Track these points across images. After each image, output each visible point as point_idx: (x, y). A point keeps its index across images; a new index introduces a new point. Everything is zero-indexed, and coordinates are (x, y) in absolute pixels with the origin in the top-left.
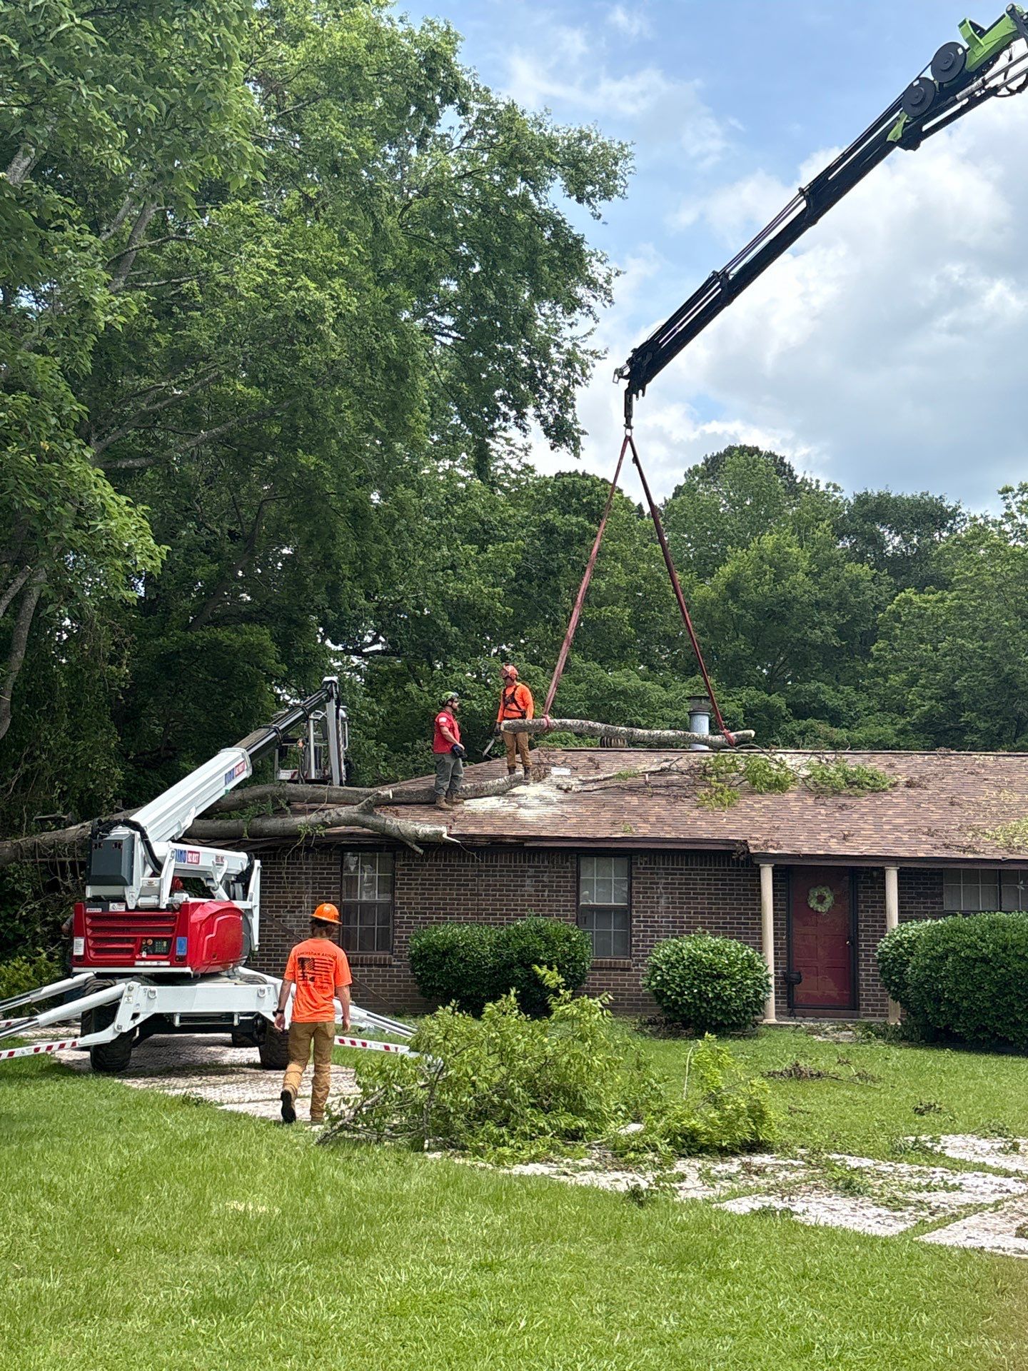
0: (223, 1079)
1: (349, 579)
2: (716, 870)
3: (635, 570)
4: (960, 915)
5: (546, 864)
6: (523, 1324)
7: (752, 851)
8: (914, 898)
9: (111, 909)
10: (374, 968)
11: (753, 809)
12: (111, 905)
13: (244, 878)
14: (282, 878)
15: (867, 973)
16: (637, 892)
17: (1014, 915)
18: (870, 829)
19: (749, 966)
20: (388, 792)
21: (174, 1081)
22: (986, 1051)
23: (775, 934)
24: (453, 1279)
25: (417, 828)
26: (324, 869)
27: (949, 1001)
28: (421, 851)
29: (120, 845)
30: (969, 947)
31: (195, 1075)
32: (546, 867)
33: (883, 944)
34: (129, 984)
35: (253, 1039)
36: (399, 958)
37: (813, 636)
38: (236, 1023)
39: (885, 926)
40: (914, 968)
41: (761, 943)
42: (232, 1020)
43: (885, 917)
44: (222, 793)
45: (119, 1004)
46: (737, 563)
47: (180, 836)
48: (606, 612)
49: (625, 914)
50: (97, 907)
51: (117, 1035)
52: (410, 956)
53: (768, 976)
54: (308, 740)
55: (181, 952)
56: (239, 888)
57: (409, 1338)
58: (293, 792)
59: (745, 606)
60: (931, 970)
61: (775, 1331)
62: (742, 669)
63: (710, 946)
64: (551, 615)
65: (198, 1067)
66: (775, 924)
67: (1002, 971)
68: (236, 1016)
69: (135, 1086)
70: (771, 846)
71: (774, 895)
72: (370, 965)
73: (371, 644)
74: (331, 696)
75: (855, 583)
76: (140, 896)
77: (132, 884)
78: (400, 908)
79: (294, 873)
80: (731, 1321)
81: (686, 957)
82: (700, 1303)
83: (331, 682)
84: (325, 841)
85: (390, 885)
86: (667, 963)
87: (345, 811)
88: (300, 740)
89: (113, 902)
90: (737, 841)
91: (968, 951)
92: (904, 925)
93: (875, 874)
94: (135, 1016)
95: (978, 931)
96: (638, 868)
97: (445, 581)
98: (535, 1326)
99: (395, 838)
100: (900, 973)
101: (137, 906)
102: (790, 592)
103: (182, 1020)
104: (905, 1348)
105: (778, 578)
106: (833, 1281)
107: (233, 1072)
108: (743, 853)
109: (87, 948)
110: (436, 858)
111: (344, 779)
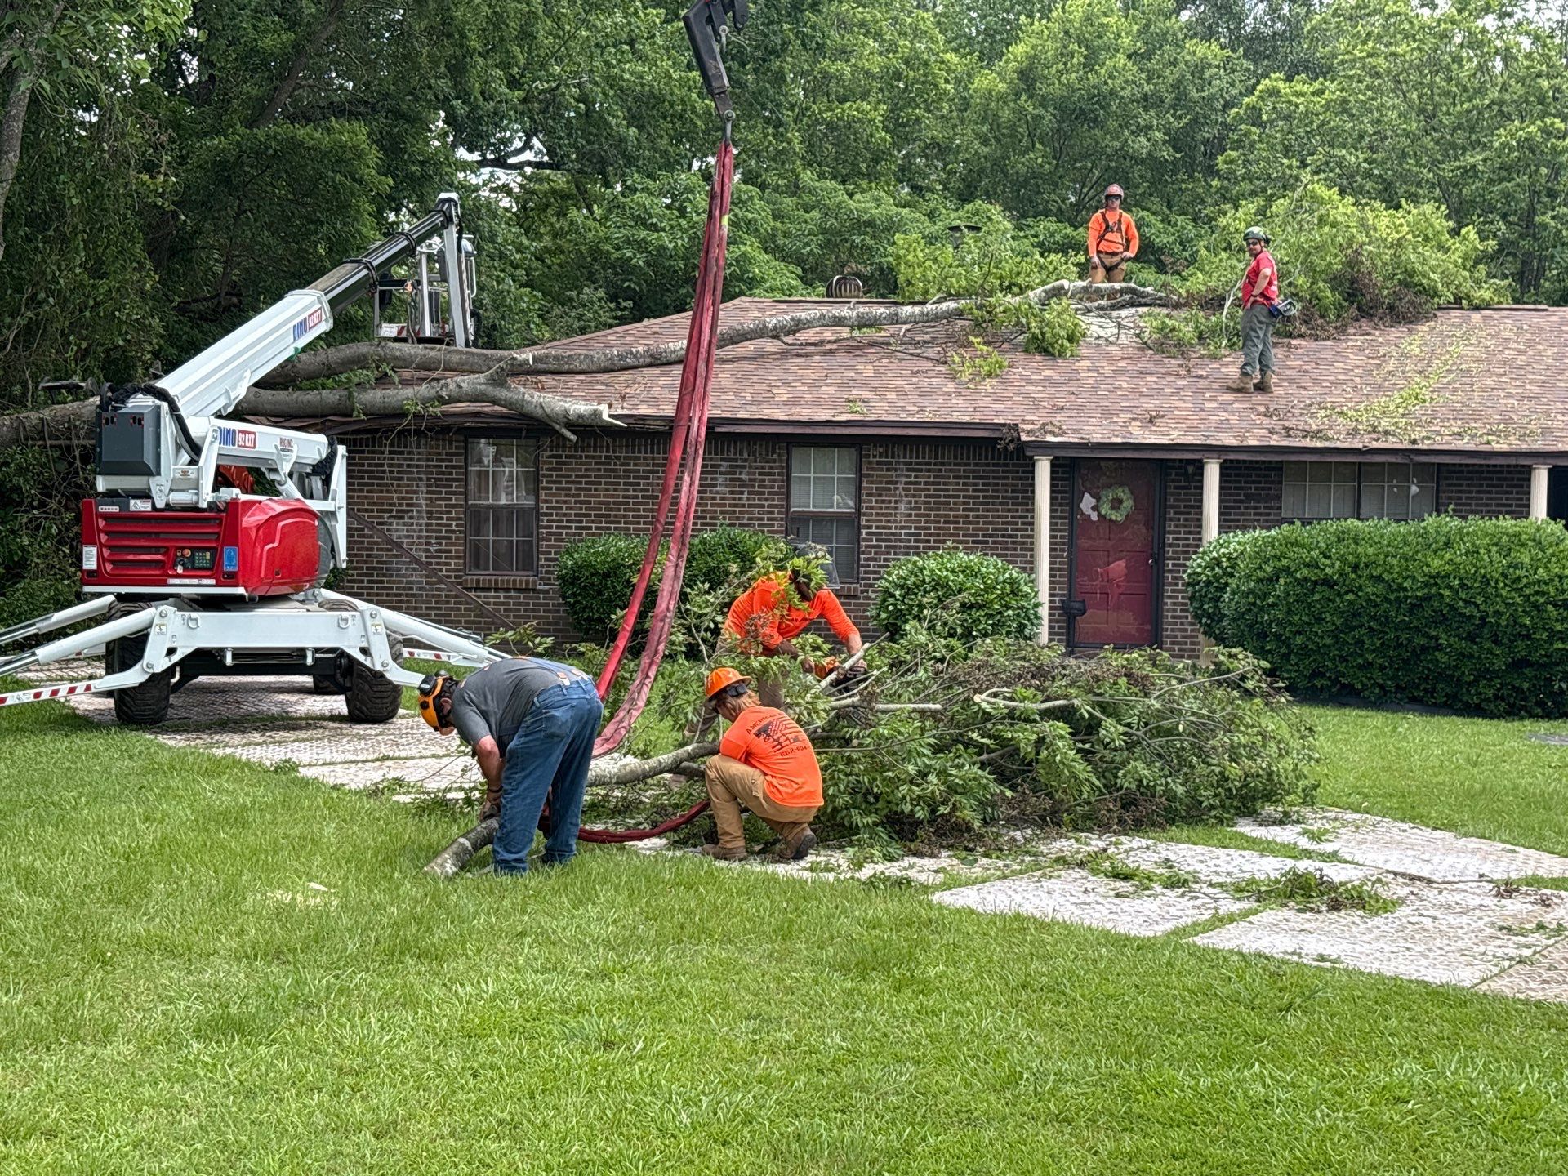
0: (293, 735)
1: (480, 54)
2: (976, 465)
3: (893, 49)
4: (1298, 523)
5: (745, 456)
6: (640, 1045)
7: (1024, 438)
8: (1241, 501)
9: (132, 508)
10: (513, 594)
11: (1030, 382)
12: (132, 502)
13: (323, 469)
14: (384, 472)
15: (1174, 601)
16: (868, 495)
17: (1370, 522)
18: (1186, 409)
19: (1012, 592)
20: (527, 355)
21: (226, 737)
22: (1324, 703)
23: (1051, 550)
24: (557, 988)
25: (567, 405)
26: (442, 460)
27: (1277, 636)
28: (573, 437)
29: (140, 420)
30: (1307, 565)
31: (257, 729)
32: (745, 460)
33: (1196, 563)
34: (161, 608)
35: (337, 684)
36: (546, 581)
37: (1136, 146)
38: (309, 661)
39: (1200, 540)
40: (1233, 593)
41: (1032, 562)
42: (305, 657)
43: (1200, 526)
44: (290, 352)
45: (147, 636)
46: (1034, 41)
47: (230, 410)
48: (850, 109)
49: (850, 523)
50: (113, 504)
51: (146, 677)
52: (560, 577)
53: (1037, 605)
54: (419, 282)
55: (229, 567)
56: (317, 483)
57: (483, 1066)
58: (398, 354)
59: (1044, 103)
60: (1256, 596)
61: (973, 1057)
62: (1038, 193)
63: (960, 565)
64: (772, 111)
65: (262, 720)
66: (1052, 537)
67: (1350, 597)
68: (309, 654)
69: (172, 743)
70: (1051, 432)
71: (1052, 498)
72: (507, 590)
73: (519, 151)
74: (449, 220)
75: (1199, 70)
76: (171, 490)
77: (159, 474)
78: (546, 515)
79: (400, 466)
80: (917, 1044)
81: (927, 580)
82: (881, 1020)
83: (449, 200)
84: (441, 422)
85: (533, 482)
86: (902, 587)
87: (467, 382)
88: (409, 283)
89: (135, 497)
90: (1004, 425)
91: (1306, 572)
92: (1224, 537)
93: (1191, 469)
94: (171, 651)
95: (1322, 544)
96: (870, 463)
97: (619, 61)
98: (654, 1049)
99: (538, 420)
100: (1217, 600)
101: (167, 505)
102: (1106, 83)
103: (234, 657)
104: (1143, 1079)
105: (1089, 64)
106: (1064, 993)
107: (308, 727)
108: (1012, 441)
109: (101, 559)
110: (595, 447)
111: (472, 338)
